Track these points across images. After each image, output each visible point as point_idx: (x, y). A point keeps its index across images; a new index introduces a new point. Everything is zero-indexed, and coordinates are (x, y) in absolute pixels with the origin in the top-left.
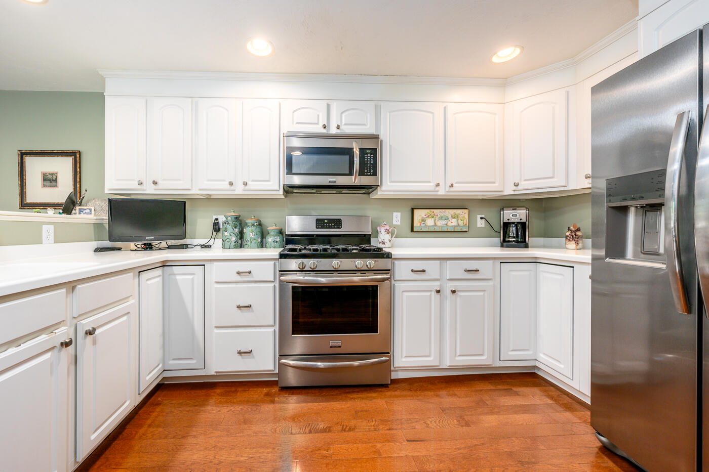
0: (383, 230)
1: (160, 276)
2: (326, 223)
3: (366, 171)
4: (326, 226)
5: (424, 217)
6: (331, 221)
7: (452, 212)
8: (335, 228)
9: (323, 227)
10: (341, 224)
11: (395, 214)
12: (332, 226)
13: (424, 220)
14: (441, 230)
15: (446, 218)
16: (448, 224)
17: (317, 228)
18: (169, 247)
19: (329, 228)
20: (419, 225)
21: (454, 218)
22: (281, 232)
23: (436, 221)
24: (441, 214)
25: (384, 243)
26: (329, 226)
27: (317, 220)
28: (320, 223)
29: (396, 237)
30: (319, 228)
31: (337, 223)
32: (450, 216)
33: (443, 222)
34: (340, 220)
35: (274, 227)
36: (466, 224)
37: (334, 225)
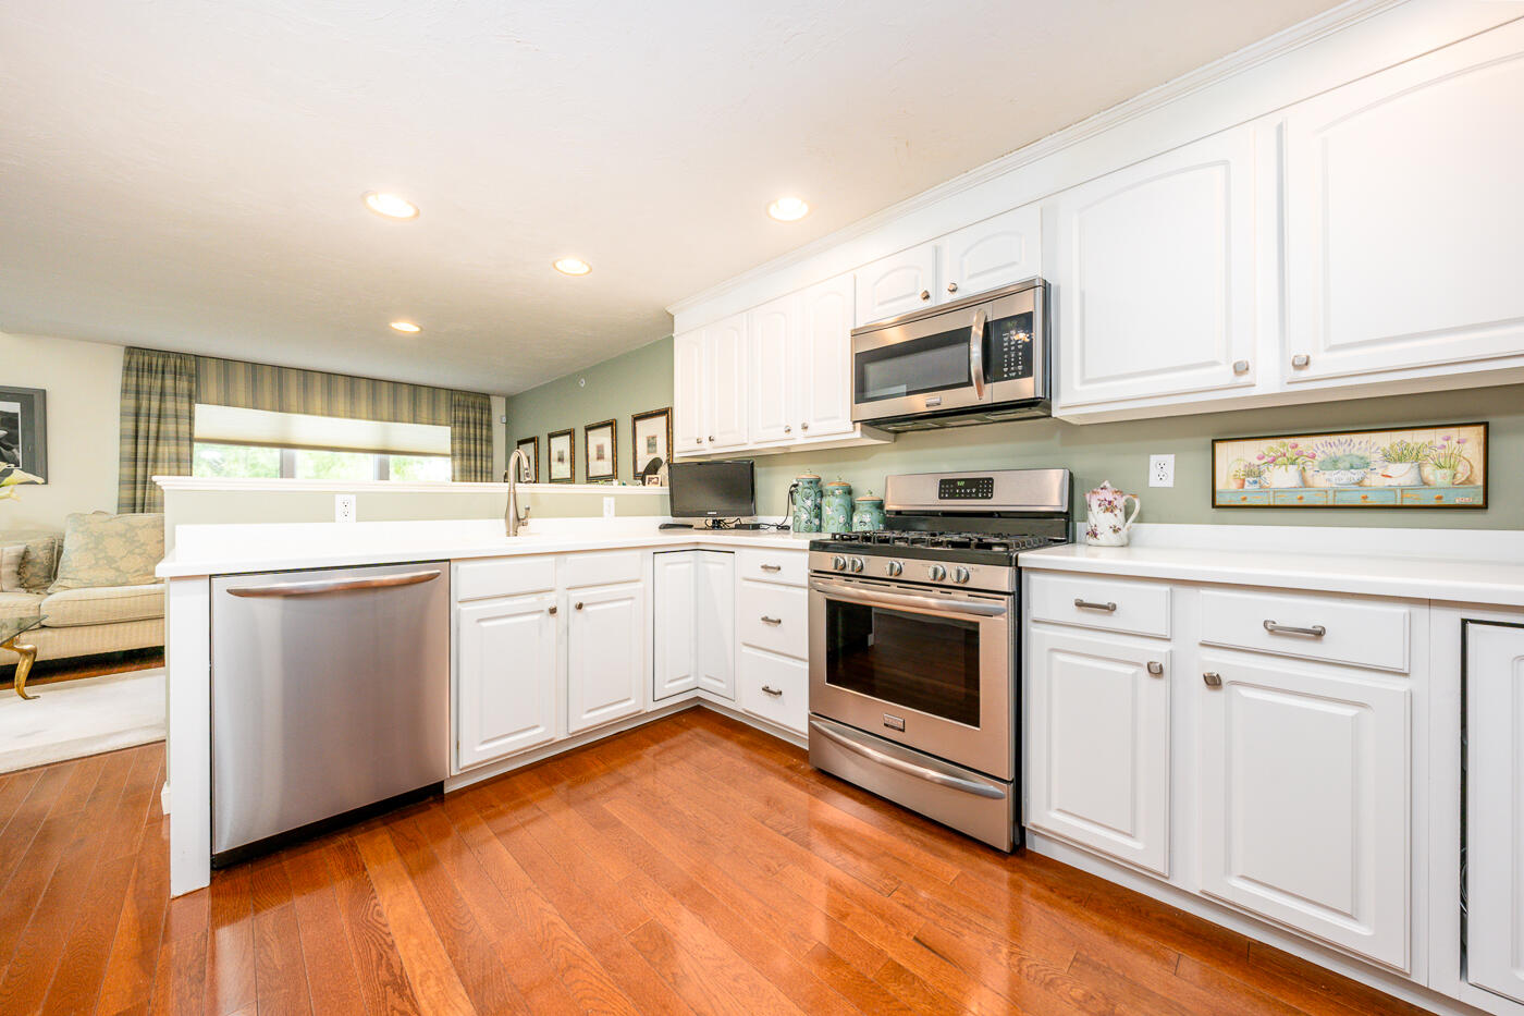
0: (1094, 504)
1: (690, 562)
2: (960, 488)
3: (1006, 370)
4: (960, 493)
5: (1257, 462)
6: (971, 483)
7: (1385, 440)
8: (977, 497)
9: (952, 497)
10: (992, 489)
11: (1154, 459)
12: (971, 493)
13: (1253, 473)
14: (1331, 503)
15: (1356, 462)
16: (1367, 482)
17: (940, 498)
18: (739, 527)
19: (965, 498)
20: (1234, 486)
21: (1400, 459)
22: (880, 505)
23: (1309, 473)
24: (1328, 450)
25: (1096, 535)
26: (966, 493)
27: (942, 482)
28: (949, 488)
29: (1140, 519)
30: (944, 498)
31: (983, 487)
32: (1378, 456)
33: (1343, 477)
34: (990, 481)
35: (868, 497)
36: (1468, 481)
37: (977, 493)
